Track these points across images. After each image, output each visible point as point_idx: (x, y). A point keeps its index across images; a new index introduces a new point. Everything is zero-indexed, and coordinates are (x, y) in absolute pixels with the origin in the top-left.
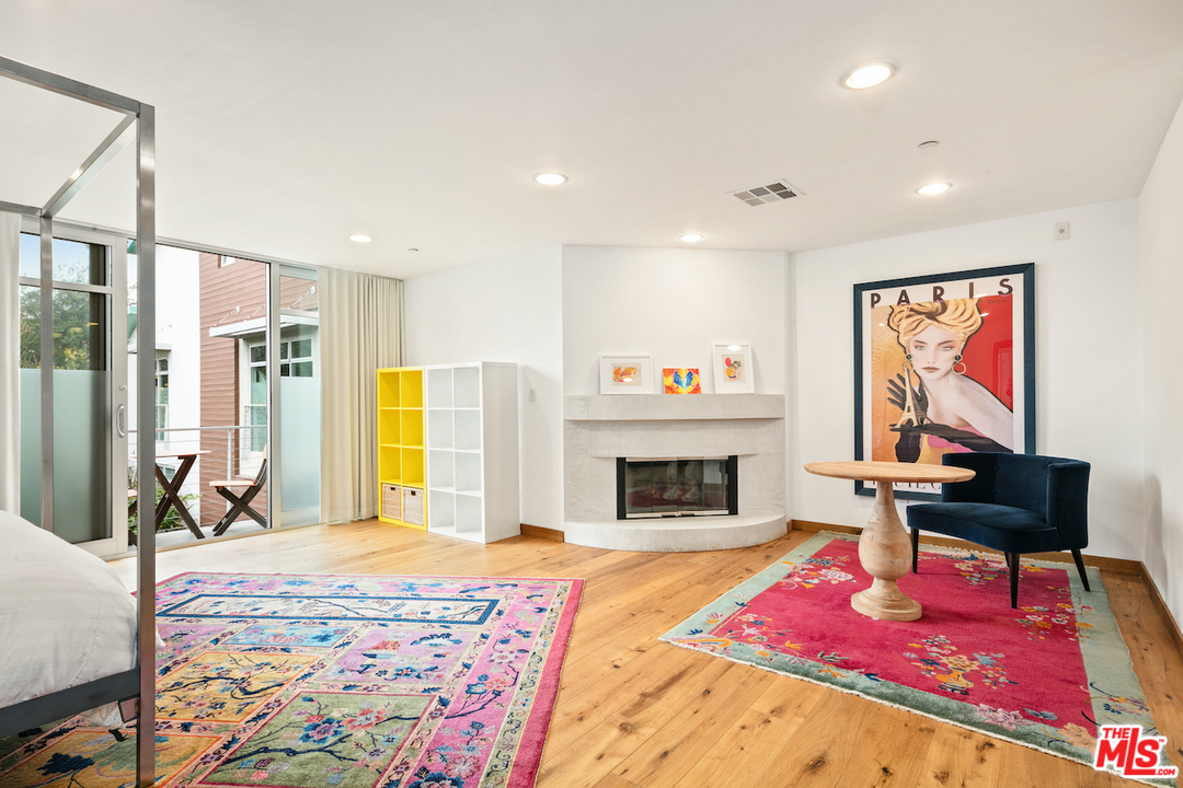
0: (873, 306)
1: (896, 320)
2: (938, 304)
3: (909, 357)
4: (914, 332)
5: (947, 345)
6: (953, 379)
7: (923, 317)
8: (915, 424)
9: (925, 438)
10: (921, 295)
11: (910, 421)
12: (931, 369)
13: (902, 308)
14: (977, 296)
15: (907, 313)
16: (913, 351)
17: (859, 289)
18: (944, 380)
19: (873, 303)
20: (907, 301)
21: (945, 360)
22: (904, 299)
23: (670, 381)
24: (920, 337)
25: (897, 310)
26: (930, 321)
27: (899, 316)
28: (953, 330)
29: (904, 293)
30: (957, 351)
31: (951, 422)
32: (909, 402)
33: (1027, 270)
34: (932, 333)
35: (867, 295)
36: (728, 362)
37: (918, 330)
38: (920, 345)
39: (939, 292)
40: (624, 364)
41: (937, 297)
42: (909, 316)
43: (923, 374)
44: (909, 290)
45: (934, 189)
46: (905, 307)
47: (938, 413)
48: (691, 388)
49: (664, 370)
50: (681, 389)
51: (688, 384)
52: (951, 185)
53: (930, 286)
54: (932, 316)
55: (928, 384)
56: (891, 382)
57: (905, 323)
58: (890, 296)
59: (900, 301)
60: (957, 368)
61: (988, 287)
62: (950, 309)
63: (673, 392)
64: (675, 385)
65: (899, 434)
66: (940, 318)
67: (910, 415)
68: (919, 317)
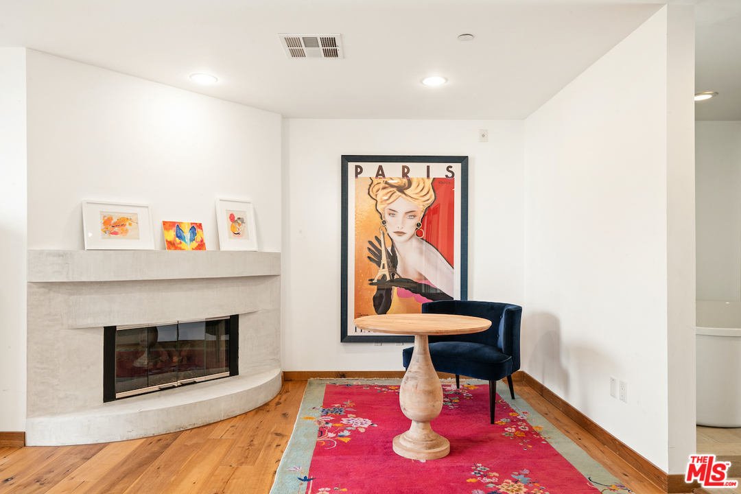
0: (356, 176)
1: (375, 190)
2: (405, 180)
3: (384, 222)
4: (388, 202)
5: (411, 214)
6: (415, 242)
7: (395, 189)
8: (388, 279)
9: (395, 290)
10: (393, 171)
11: (384, 276)
12: (400, 233)
13: (380, 181)
14: (432, 176)
15: (382, 185)
16: (387, 218)
17: (346, 159)
18: (409, 243)
19: (357, 174)
20: (383, 175)
21: (410, 226)
22: (380, 173)
23: (171, 235)
24: (393, 206)
25: (376, 181)
26: (400, 194)
27: (377, 187)
28: (416, 202)
29: (380, 168)
30: (418, 220)
31: (413, 276)
32: (384, 260)
33: (463, 160)
34: (402, 204)
35: (351, 166)
36: (232, 218)
37: (391, 200)
38: (393, 213)
39: (406, 170)
40: (117, 213)
41: (405, 175)
42: (384, 188)
43: (394, 237)
44: (385, 165)
45: (434, 81)
46: (381, 180)
47: (405, 270)
48: (195, 244)
49: (164, 223)
50: (183, 245)
51: (192, 240)
52: (447, 80)
53: (400, 165)
54: (401, 189)
55: (397, 245)
56: (370, 243)
57: (381, 193)
58: (370, 169)
59: (378, 175)
60: (419, 233)
61: (439, 170)
62: (414, 185)
63: (176, 248)
64: (178, 240)
65: (376, 287)
66: (407, 192)
67: (383, 271)
68: (392, 189)
